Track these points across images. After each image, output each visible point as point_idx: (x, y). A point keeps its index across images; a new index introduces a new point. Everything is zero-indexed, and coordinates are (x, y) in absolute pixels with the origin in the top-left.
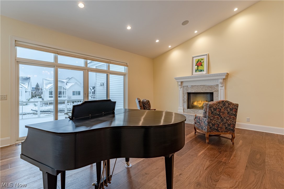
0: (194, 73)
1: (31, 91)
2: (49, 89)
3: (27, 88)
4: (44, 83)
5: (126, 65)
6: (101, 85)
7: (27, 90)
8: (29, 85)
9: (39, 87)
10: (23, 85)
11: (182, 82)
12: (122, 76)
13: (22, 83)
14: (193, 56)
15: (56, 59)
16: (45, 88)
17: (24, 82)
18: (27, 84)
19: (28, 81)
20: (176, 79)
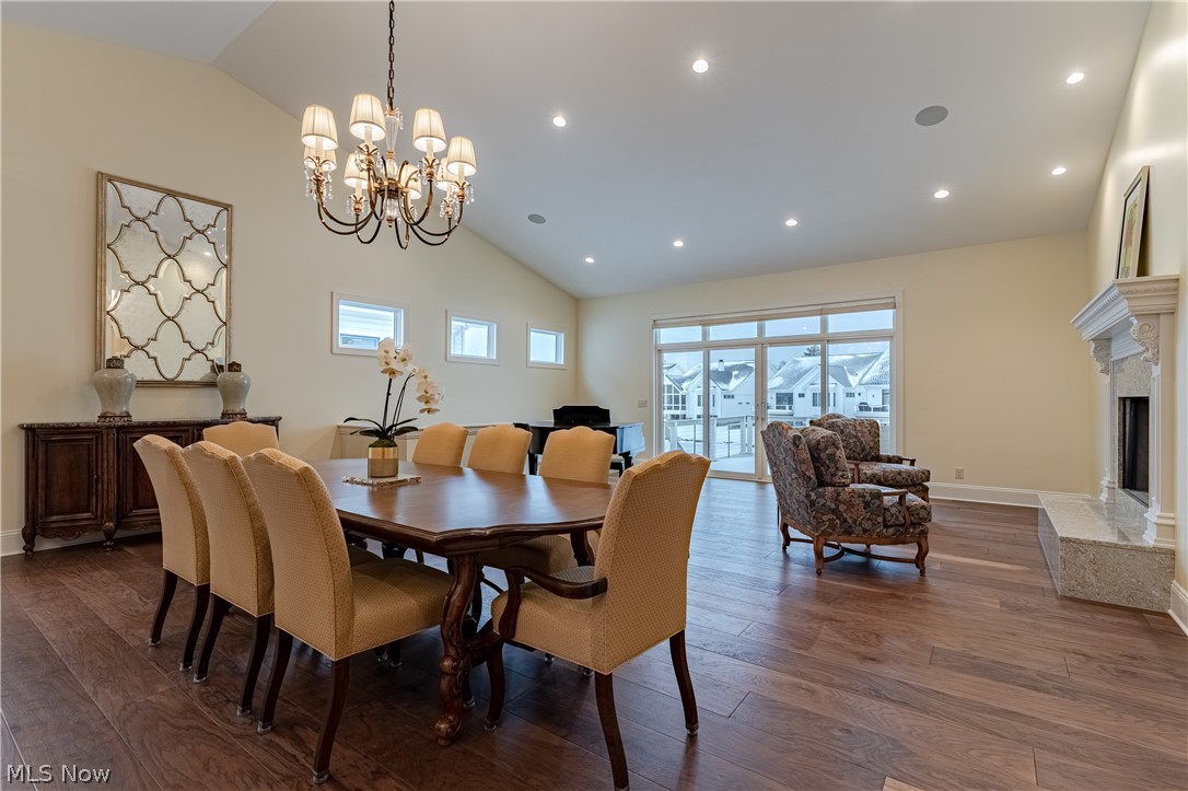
20: (1078, 326)
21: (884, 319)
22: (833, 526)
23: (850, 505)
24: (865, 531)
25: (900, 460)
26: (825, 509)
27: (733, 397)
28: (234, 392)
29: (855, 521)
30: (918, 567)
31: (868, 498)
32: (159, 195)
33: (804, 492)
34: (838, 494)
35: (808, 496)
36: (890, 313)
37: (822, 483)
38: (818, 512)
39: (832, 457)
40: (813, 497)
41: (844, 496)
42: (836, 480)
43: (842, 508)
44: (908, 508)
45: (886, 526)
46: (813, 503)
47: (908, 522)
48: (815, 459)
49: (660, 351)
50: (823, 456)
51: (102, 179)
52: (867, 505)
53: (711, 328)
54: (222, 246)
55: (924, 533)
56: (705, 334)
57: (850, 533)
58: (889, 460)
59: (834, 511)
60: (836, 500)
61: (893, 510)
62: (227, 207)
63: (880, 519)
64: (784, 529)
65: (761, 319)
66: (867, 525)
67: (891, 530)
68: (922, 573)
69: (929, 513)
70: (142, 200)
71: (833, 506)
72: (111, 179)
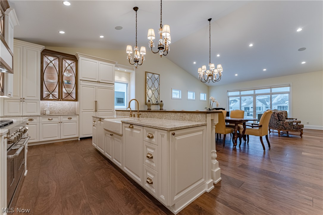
21: (287, 89)
22: (282, 128)
23: (286, 124)
24: (289, 129)
25: (293, 119)
26: (280, 125)
27: (232, 108)
28: (161, 105)
29: (287, 127)
30: (301, 136)
31: (290, 123)
32: (152, 74)
33: (276, 122)
34: (283, 122)
35: (277, 123)
36: (289, 88)
37: (279, 120)
38: (279, 125)
39: (282, 116)
40: (278, 123)
41: (284, 123)
42: (283, 120)
43: (284, 125)
44: (298, 125)
45: (294, 128)
46: (278, 124)
47: (299, 128)
48: (278, 116)
49: (229, 97)
50: (280, 115)
51: (146, 72)
52: (289, 124)
53: (241, 92)
54: (159, 82)
55: (302, 130)
56: (240, 93)
57: (286, 129)
58: (290, 119)
59: (282, 125)
60: (283, 123)
61: (295, 125)
62: (159, 75)
63: (292, 127)
64: (269, 130)
65: (254, 90)
66: (290, 128)
67: (295, 129)
68: (302, 137)
69: (303, 126)
70: (150, 75)
71: (282, 124)
72: (147, 72)
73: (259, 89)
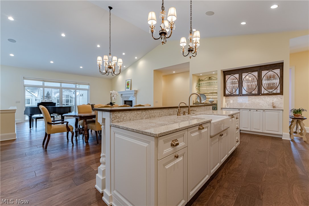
0: (126, 90)
1: (40, 99)
2: (57, 98)
3: (37, 96)
4: (53, 92)
5: (89, 85)
6: (81, 96)
7: (36, 99)
8: (39, 94)
9: (50, 95)
10: (34, 94)
11: (122, 95)
12: (87, 91)
13: (33, 92)
14: (126, 79)
15: (43, 84)
16: (53, 96)
17: (34, 91)
18: (37, 93)
19: (38, 90)
20: (119, 92)
73: (67, 83)
